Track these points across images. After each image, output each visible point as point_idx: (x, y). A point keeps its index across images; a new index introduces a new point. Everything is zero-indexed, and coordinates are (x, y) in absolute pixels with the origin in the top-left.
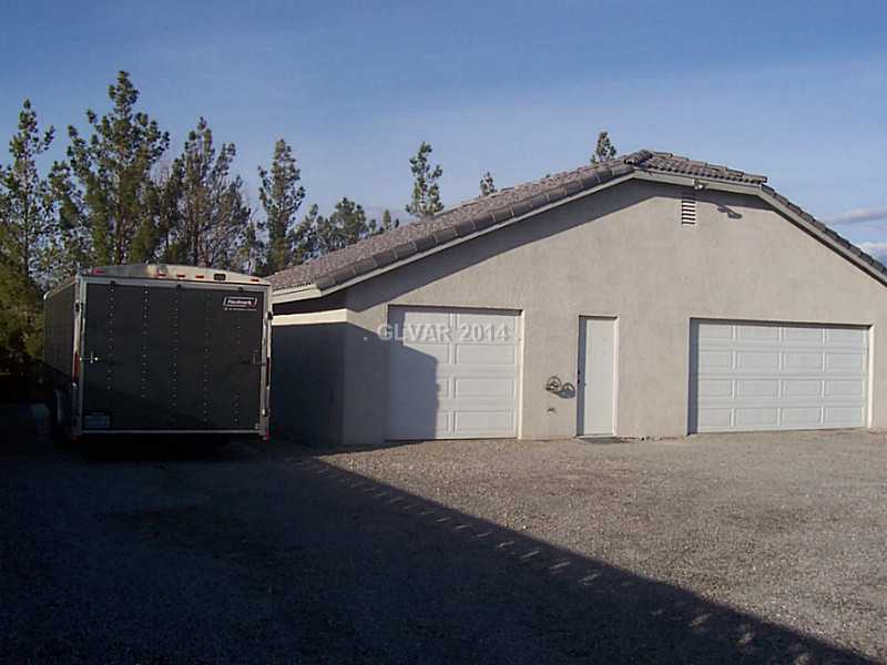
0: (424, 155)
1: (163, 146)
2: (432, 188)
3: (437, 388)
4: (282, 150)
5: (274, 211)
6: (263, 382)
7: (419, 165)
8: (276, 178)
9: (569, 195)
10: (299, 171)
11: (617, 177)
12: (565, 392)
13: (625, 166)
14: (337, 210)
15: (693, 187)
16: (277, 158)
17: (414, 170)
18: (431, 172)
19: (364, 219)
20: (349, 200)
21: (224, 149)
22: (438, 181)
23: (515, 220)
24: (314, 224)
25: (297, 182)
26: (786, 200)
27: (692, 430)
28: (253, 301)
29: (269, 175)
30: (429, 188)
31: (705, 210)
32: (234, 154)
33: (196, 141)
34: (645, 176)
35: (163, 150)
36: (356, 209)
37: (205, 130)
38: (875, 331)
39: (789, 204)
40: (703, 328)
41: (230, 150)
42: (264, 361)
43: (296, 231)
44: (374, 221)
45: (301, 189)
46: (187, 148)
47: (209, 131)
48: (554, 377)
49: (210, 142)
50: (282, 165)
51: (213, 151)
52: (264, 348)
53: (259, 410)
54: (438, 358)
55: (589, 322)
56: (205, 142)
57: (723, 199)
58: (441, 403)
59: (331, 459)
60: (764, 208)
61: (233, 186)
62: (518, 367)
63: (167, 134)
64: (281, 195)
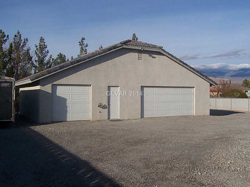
0: (83, 41)
1: (7, 39)
2: (85, 50)
3: (67, 107)
4: (42, 40)
5: (39, 57)
6: (13, 107)
7: (81, 43)
8: (40, 48)
9: (104, 53)
10: (47, 45)
11: (118, 47)
12: (104, 107)
13: (120, 44)
14: (58, 57)
15: (140, 50)
16: (40, 42)
17: (80, 45)
18: (85, 45)
19: (65, 59)
20: (61, 53)
21: (25, 40)
22: (87, 48)
23: (88, 60)
24: (51, 60)
25: (46, 49)
26: (168, 53)
27: (142, 116)
28: (9, 84)
29: (38, 47)
30: (84, 50)
31: (145, 56)
32: (28, 41)
33: (17, 37)
34: (127, 47)
35: (7, 40)
36: (63, 56)
37: (19, 34)
38: (196, 89)
39: (169, 54)
40: (145, 89)
41: (26, 40)
42: (13, 101)
43: (46, 62)
44: (68, 59)
45: (48, 50)
46: (14, 39)
47: (20, 35)
48: (100, 103)
49: (21, 38)
50: (42, 44)
51: (22, 40)
52: (13, 97)
53: (12, 114)
54: (67, 99)
55: (111, 88)
56: (19, 38)
57: (151, 53)
58: (68, 111)
59: (32, 127)
60: (163, 55)
61: (28, 50)
62: (91, 101)
63: (8, 35)
64: (41, 52)
